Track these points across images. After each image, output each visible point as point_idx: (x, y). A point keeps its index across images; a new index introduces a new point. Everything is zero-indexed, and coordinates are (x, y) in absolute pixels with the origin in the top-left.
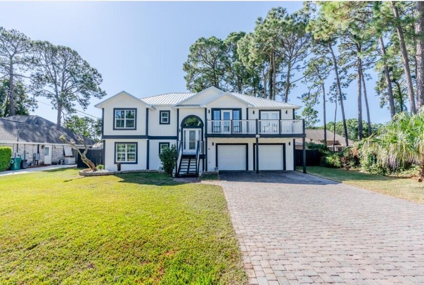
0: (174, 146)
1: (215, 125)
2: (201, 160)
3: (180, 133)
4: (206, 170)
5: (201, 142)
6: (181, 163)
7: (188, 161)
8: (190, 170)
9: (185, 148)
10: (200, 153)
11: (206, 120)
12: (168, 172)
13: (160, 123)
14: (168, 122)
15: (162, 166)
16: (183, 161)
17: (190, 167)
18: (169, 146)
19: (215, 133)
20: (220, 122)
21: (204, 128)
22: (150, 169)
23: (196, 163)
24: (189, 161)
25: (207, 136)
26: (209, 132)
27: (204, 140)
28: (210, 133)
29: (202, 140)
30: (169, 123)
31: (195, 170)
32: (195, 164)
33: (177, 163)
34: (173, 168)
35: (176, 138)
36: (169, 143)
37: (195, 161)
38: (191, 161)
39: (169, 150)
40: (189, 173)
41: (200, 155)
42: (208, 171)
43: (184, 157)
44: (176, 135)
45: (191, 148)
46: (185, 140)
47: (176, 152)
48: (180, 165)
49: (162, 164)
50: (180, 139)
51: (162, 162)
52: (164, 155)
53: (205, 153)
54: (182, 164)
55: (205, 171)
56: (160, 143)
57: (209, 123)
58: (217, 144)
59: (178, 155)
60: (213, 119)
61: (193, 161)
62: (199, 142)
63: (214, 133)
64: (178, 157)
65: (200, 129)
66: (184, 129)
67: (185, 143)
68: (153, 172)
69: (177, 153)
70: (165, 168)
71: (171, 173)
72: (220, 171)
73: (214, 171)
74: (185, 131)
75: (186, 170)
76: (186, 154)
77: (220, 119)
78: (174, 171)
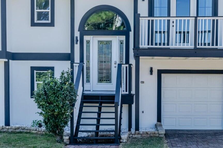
0: (66, 75)
1: (157, 28)
2: (125, 107)
3: (77, 47)
4: (137, 128)
5: (124, 66)
6: (81, 111)
7: (96, 110)
8: (101, 128)
9: (88, 81)
10: (123, 91)
11: (137, 16)
12: (54, 132)
13: (33, 24)
14: (49, 21)
15: (41, 118)
16: (84, 109)
17: (102, 122)
18: (53, 74)
19: (158, 46)
20: (169, 21)
21: (132, 34)
22: (14, 124)
23: (116, 112)
24: (100, 109)
25: (139, 53)
26: (144, 44)
27: (132, 61)
28: (146, 46)
29: (127, 62)
30: (52, 24)
31: (113, 128)
32: (113, 115)
33: (72, 114)
34: (66, 123)
35: (69, 57)
36: (52, 69)
37: (113, 110)
38: (103, 109)
39: (56, 83)
40: (100, 134)
41: (122, 96)
42: (141, 130)
43: (87, 99)
44: (69, 51)
45: (100, 80)
46: (88, 61)
47: (72, 89)
48: (79, 118)
49: (41, 113)
50: (77, 59)
51: (40, 110)
52: (46, 94)
53: (133, 92)
54: (83, 115)
55: (133, 130)
56: (33, 69)
57: (144, 23)
58: (160, 72)
59: (75, 95)
60: (151, 13)
61: (108, 109)
62: (120, 66)
63: (154, 46)
64: (75, 100)
65: (123, 38)
66: (86, 38)
67: (88, 68)
68: (21, 132)
69: (72, 91)
70: (46, 123)
71: (61, 134)
72: (166, 130)
73: (153, 130)
74: (88, 42)
75: (94, 128)
76: (91, 93)
77: (169, 15)
78: (67, 130)
